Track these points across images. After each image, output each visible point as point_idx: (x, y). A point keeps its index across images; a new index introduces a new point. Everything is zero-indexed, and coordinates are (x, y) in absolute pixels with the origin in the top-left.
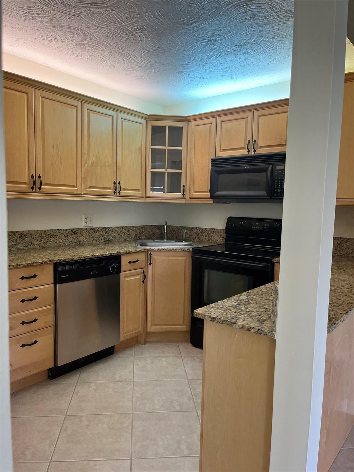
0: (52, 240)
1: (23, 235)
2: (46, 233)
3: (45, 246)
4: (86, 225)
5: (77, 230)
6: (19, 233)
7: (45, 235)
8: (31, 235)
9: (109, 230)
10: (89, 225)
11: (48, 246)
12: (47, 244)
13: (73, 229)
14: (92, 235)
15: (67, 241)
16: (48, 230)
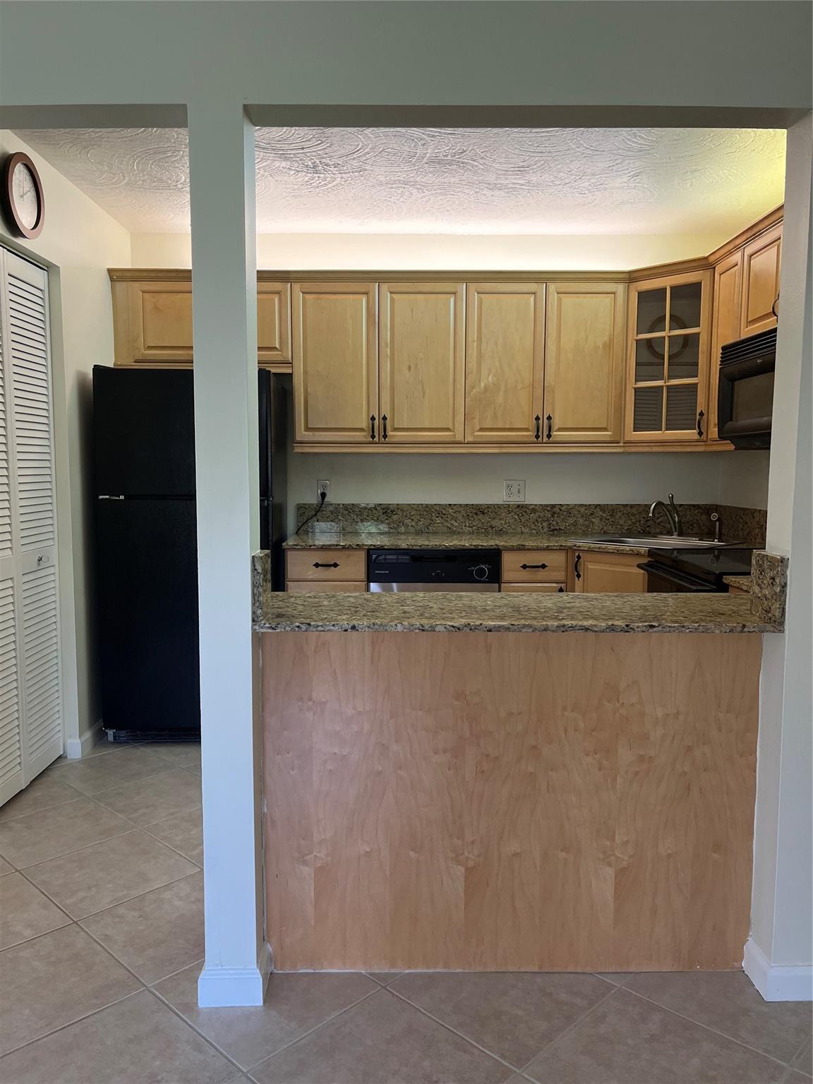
0: (439, 521)
1: (389, 511)
2: (428, 509)
3: (427, 531)
4: (511, 499)
5: (489, 506)
6: (382, 506)
7: (425, 513)
8: (403, 510)
9: (560, 510)
10: (516, 499)
11: (431, 531)
12: (430, 528)
13: (481, 505)
14: (521, 518)
15: (467, 525)
16: (431, 505)
